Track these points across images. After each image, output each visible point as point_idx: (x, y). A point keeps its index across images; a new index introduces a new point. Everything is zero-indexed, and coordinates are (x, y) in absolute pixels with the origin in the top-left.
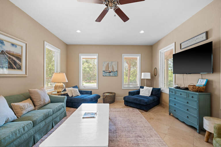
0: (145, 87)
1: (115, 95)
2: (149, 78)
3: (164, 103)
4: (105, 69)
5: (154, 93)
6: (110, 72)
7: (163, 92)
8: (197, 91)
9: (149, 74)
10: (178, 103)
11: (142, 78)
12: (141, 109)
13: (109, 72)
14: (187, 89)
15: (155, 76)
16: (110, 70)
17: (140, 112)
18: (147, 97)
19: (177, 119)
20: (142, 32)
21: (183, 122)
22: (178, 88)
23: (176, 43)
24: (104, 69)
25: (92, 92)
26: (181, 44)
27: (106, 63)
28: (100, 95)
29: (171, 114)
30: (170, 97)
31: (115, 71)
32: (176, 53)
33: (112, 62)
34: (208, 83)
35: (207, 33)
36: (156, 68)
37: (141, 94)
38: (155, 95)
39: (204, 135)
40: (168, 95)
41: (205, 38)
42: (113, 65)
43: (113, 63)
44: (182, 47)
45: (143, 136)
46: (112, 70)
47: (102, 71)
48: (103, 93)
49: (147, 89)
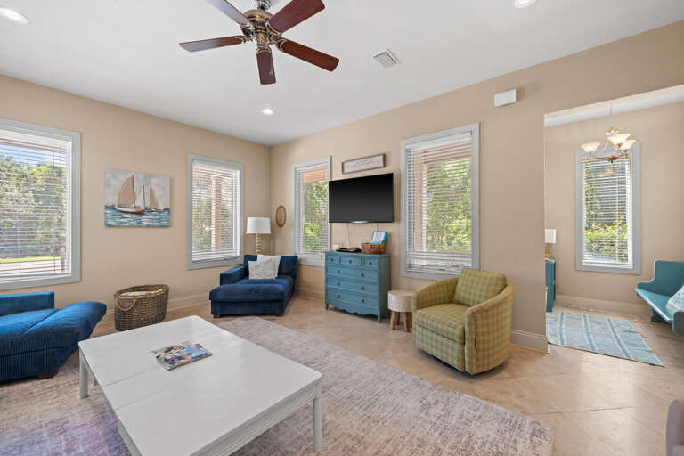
0: (260, 257)
1: (167, 293)
2: (267, 231)
3: (306, 289)
4: (116, 198)
5: (284, 270)
6: (140, 213)
7: (302, 263)
8: (375, 253)
9: (266, 221)
10: (344, 280)
11: (248, 232)
12: (268, 312)
13: (134, 210)
14: (358, 251)
15: (281, 226)
16: (140, 203)
17: (269, 322)
18: (272, 279)
19: (344, 311)
20: (268, 112)
21: (356, 314)
22: (342, 250)
23: (333, 158)
24: (112, 200)
25: (56, 296)
26: (343, 164)
27: (123, 178)
28: (104, 302)
29: (330, 306)
30: (327, 271)
31: (161, 208)
32: (333, 180)
33: (148, 177)
34: (388, 237)
35: (384, 156)
36: (282, 206)
37: (253, 275)
38: (287, 274)
39: (389, 322)
40: (324, 270)
41: (381, 164)
42: (154, 188)
43: (154, 181)
44: (346, 171)
45: (316, 359)
46: (148, 204)
47: (103, 207)
48: (115, 292)
49: (267, 262)
